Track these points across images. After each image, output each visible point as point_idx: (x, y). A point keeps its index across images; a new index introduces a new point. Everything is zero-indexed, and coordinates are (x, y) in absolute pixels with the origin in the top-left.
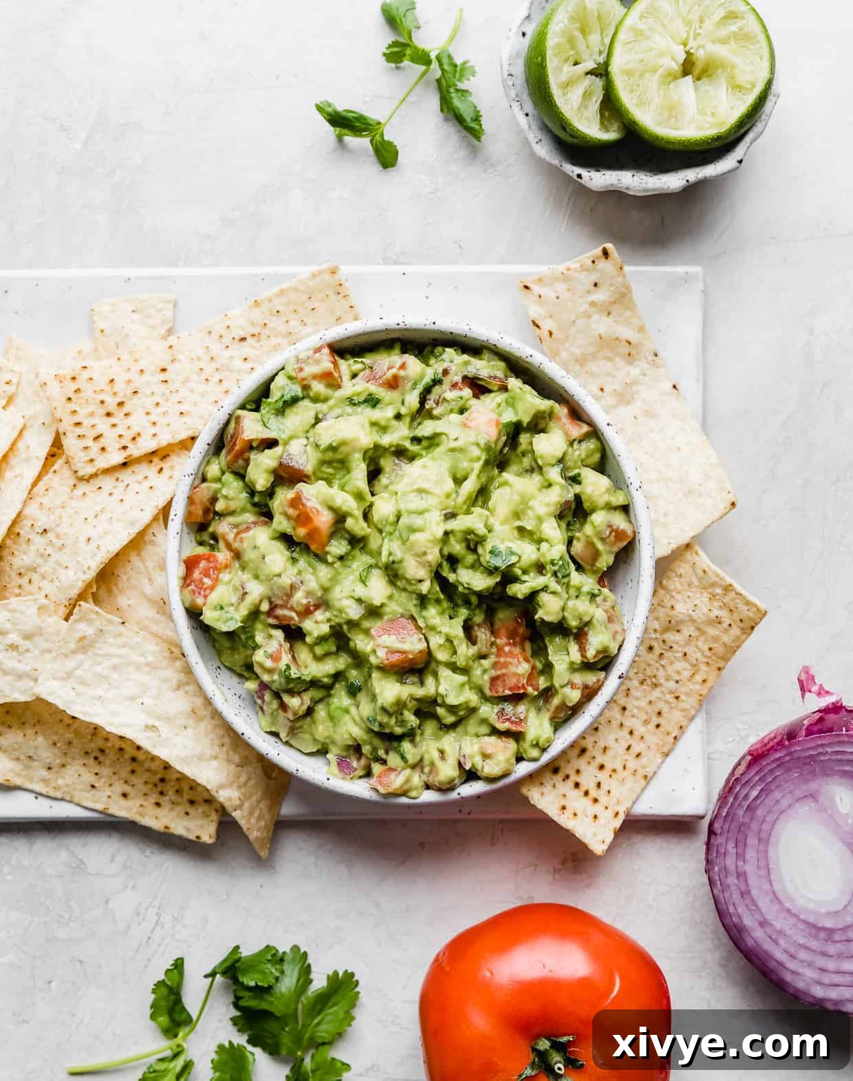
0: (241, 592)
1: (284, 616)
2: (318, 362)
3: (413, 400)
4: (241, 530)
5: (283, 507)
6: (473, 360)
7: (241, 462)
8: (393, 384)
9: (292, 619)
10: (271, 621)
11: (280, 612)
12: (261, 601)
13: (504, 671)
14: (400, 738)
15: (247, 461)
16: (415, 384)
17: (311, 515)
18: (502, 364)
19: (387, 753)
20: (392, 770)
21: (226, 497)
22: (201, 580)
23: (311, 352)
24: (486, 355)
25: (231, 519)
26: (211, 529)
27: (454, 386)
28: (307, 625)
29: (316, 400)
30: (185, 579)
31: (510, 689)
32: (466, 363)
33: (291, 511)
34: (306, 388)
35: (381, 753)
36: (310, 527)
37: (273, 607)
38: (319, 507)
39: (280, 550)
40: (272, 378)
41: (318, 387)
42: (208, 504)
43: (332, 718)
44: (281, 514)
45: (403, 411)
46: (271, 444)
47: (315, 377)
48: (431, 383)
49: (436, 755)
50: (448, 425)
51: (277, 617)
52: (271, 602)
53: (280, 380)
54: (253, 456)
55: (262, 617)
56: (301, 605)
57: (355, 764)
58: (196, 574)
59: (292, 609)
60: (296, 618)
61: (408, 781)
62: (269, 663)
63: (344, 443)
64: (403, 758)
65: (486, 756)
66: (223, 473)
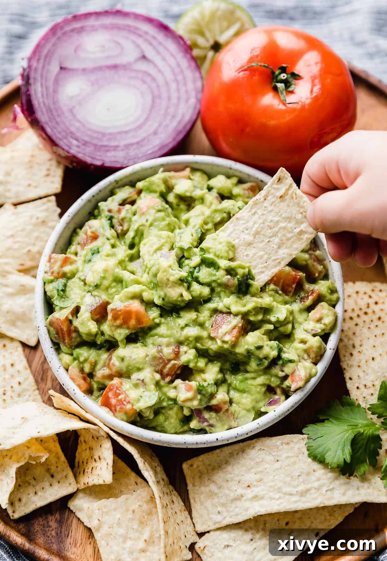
0: (140, 382)
1: (170, 368)
2: (56, 262)
3: (110, 233)
4: (107, 365)
5: (113, 326)
6: (114, 197)
7: (74, 335)
8: (95, 237)
9: (174, 365)
10: (168, 379)
11: (166, 371)
12: (153, 376)
13: (282, 281)
14: (279, 357)
15: (76, 330)
16: (103, 228)
17: (128, 309)
18: (127, 187)
19: (283, 371)
20: (293, 373)
21: (86, 361)
22: (118, 401)
23: (48, 264)
24: (117, 190)
25: (98, 367)
26: (95, 386)
27: (119, 211)
28: (184, 359)
29: (73, 275)
30: (111, 410)
31: (293, 283)
32: (113, 200)
33: (118, 322)
34: (64, 275)
35: (281, 374)
36: (134, 316)
37: (160, 372)
38: (126, 303)
39: (134, 347)
40: (45, 293)
41: (67, 269)
42: (81, 375)
43: (243, 391)
44: (115, 330)
45: (112, 241)
46: (76, 311)
47: (62, 266)
48: (109, 221)
49: (302, 346)
50: (137, 222)
51: (168, 375)
52: (157, 372)
53: (49, 288)
54: (76, 323)
55: (162, 383)
56: (171, 353)
57: (276, 397)
58: (113, 401)
59: (169, 360)
60: (176, 362)
61: (305, 368)
62: (190, 395)
63: (105, 271)
64: (291, 361)
65: (319, 320)
66: (72, 355)
